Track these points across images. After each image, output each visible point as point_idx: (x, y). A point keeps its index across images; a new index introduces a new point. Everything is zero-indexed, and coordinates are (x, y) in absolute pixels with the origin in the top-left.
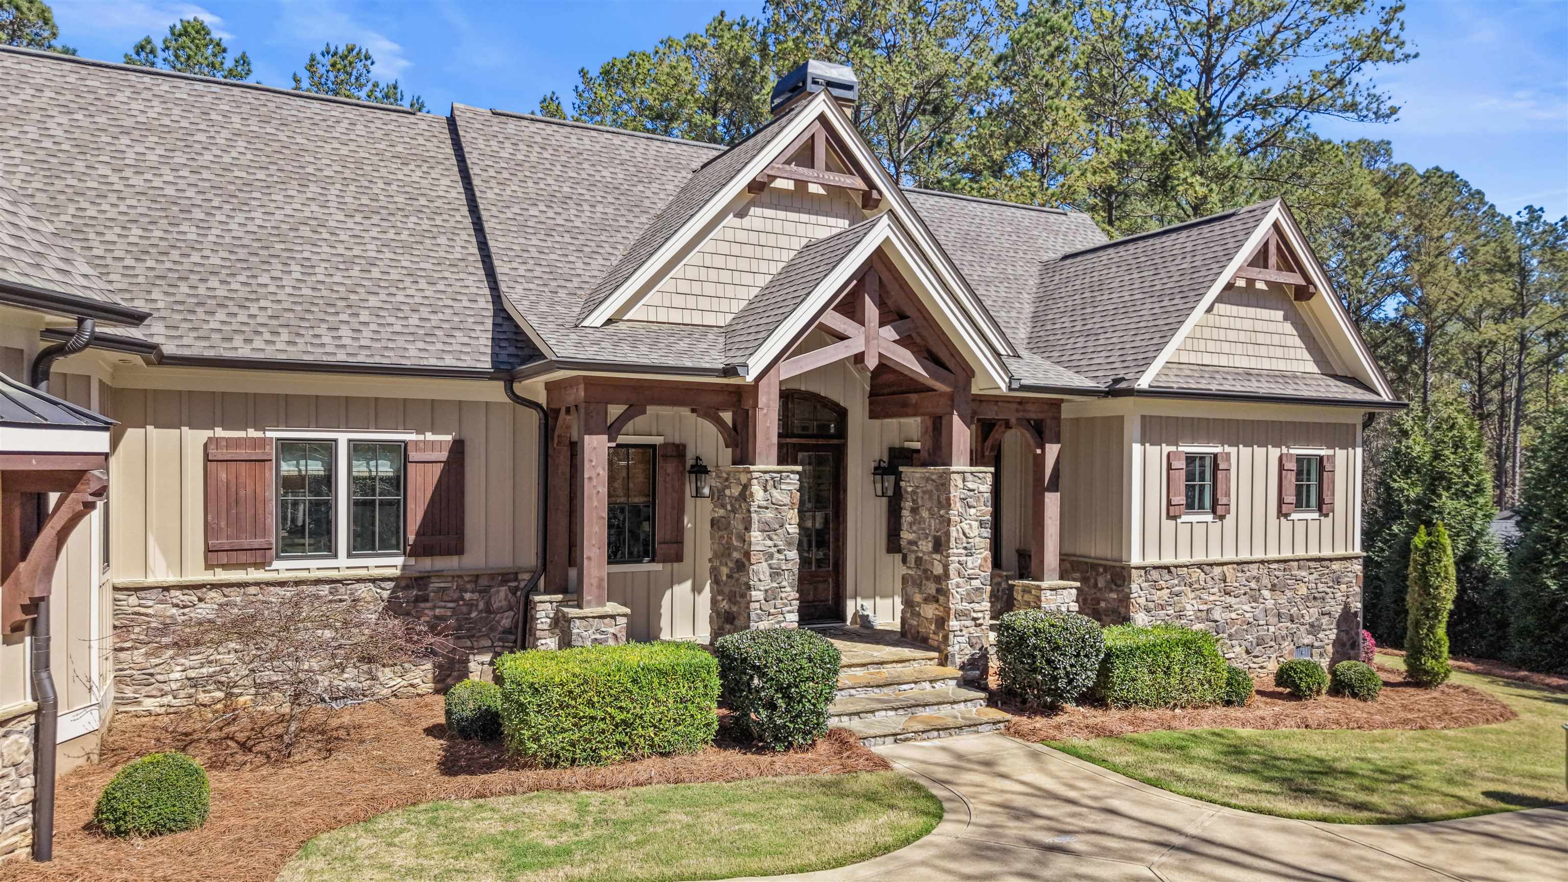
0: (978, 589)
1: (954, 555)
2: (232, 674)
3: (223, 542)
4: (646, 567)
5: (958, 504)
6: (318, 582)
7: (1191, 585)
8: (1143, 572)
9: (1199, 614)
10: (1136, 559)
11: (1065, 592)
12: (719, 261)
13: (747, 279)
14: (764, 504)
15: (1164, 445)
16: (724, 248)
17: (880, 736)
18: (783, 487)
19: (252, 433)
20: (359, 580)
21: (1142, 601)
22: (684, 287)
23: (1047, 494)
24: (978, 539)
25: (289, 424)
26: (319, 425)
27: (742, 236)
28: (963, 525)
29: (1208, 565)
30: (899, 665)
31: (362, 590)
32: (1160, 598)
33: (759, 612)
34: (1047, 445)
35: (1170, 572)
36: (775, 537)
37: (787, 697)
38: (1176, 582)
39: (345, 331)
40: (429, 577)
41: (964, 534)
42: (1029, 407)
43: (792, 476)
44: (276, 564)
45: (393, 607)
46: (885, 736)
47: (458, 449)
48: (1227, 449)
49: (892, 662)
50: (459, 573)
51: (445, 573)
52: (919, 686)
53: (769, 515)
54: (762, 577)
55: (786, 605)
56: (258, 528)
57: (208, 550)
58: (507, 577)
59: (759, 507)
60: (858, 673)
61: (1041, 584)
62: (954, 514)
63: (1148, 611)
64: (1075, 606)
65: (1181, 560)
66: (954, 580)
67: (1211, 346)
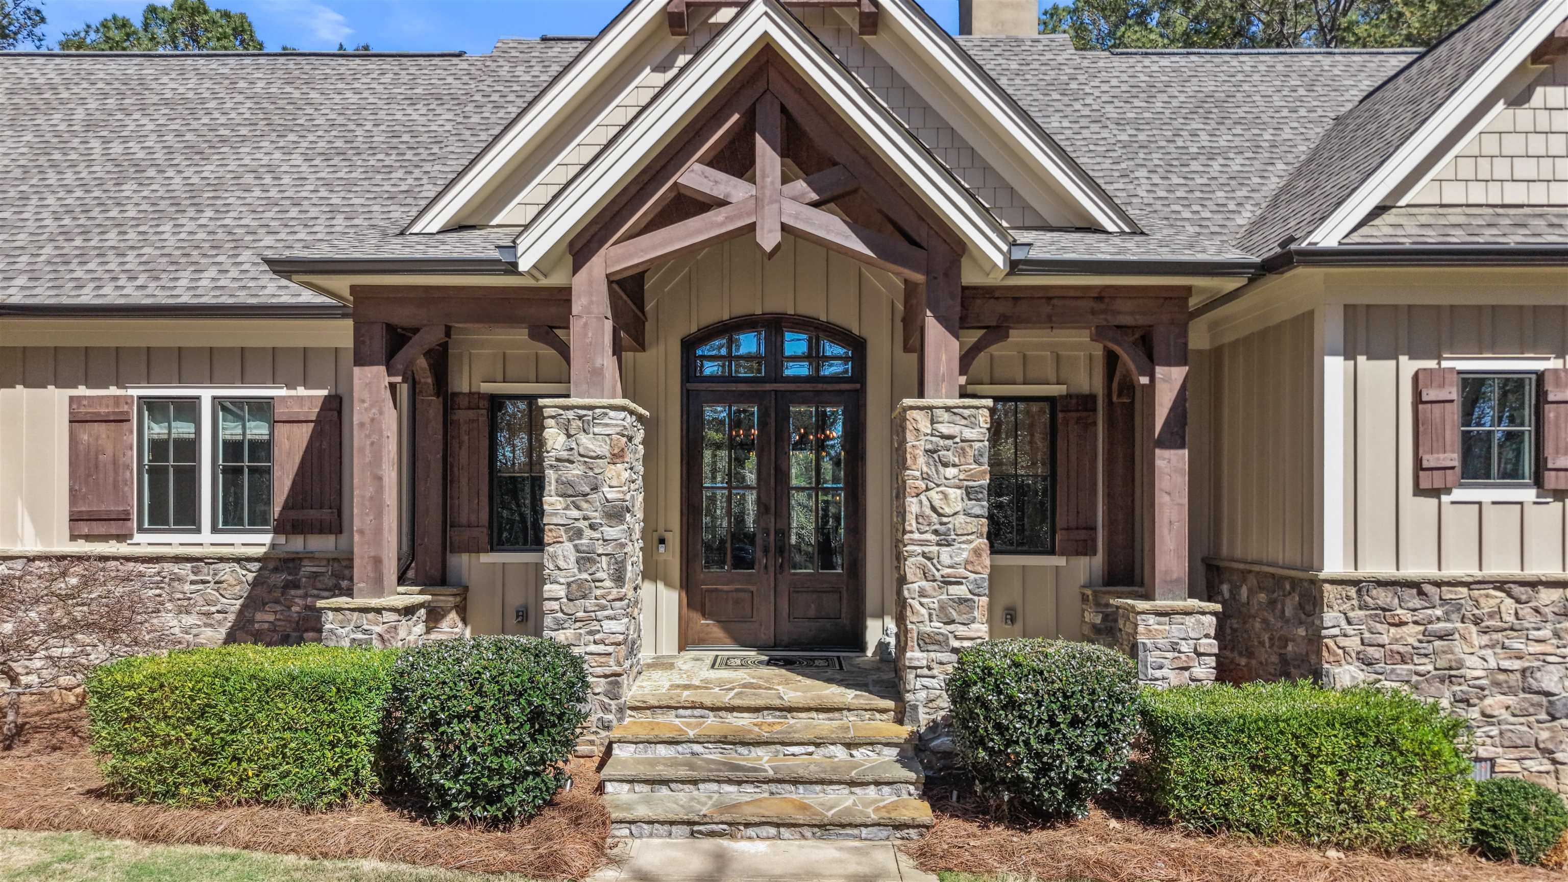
0: (962, 601)
1: (913, 542)
2: (92, 657)
3: (87, 511)
5: (922, 460)
6: (178, 559)
7: (1477, 621)
8: (1353, 592)
9: (1501, 677)
10: (1334, 563)
11: (1190, 621)
14: (564, 454)
15: (1403, 359)
17: (662, 823)
18: (596, 430)
19: (113, 391)
20: (222, 559)
21: (1353, 643)
23: (1158, 452)
24: (961, 518)
26: (181, 381)
28: (933, 494)
29: (1523, 584)
30: (822, 716)
31: (226, 571)
32: (1396, 641)
33: (560, 615)
34: (1158, 369)
35: (1421, 593)
36: (585, 505)
38: (1439, 612)
40: (300, 559)
41: (933, 509)
42: (1120, 305)
43: (612, 414)
44: (138, 538)
45: (259, 593)
46: (672, 823)
47: (332, 405)
49: (809, 709)
50: (335, 556)
51: (317, 555)
52: (822, 751)
53: (575, 471)
54: (562, 564)
55: (603, 608)
56: (122, 497)
57: (75, 519)
59: (558, 460)
60: (743, 721)
61: (1141, 605)
62: (913, 476)
63: (1368, 663)
64: (1211, 645)
65: (1451, 571)
66: (915, 584)
67: (1525, 168)
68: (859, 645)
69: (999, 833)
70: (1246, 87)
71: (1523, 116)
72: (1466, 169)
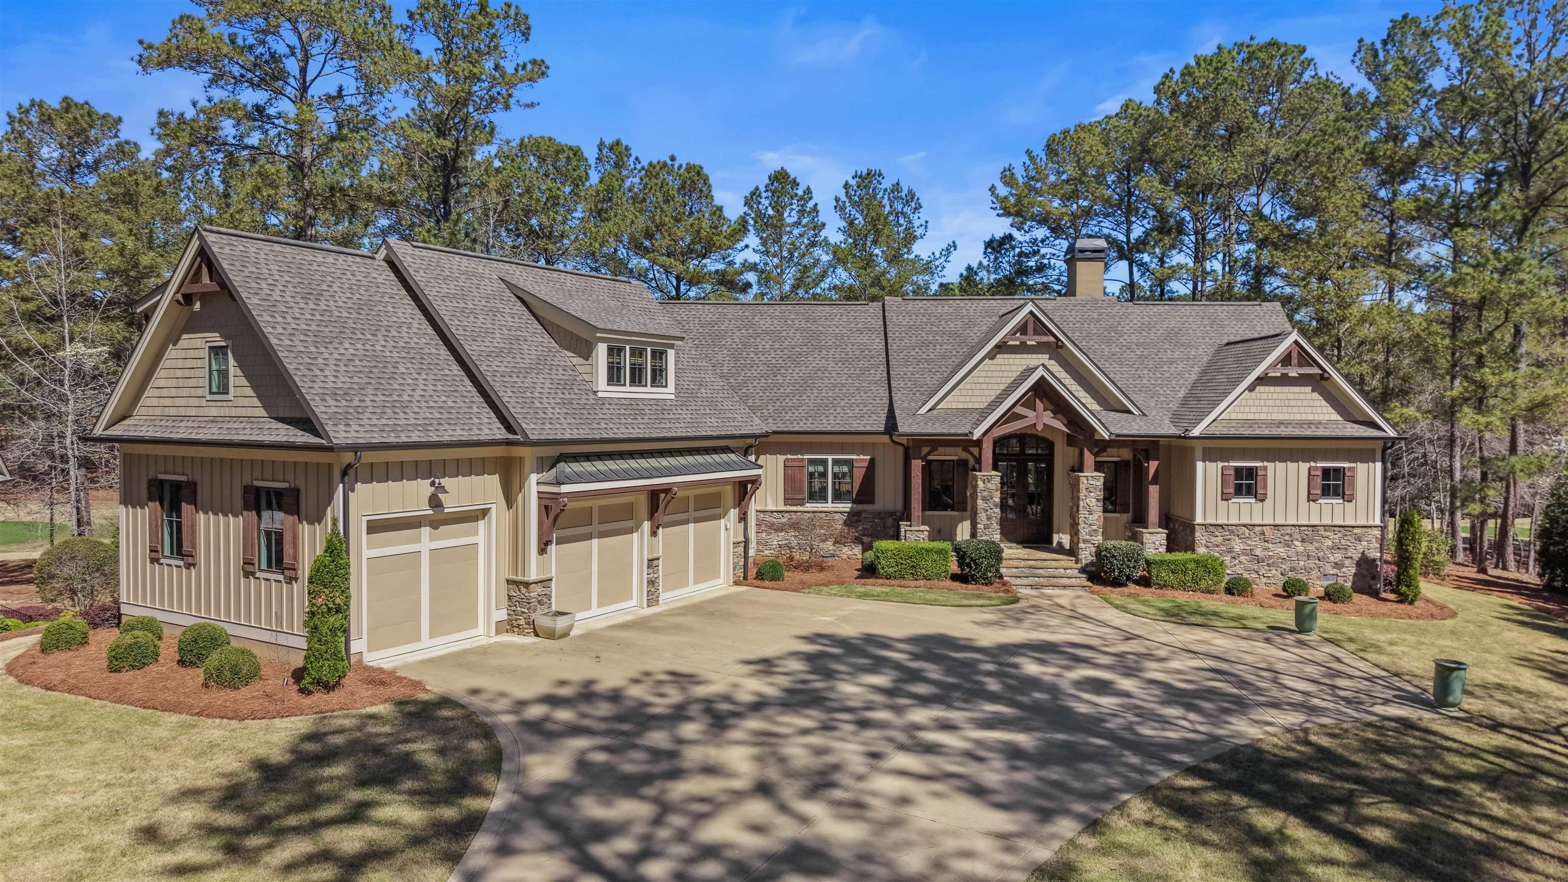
0: (1095, 530)
1: (1081, 514)
3: (790, 496)
4: (949, 513)
5: (1084, 491)
6: (820, 512)
7: (1238, 536)
8: (1204, 527)
9: (1244, 551)
10: (1199, 519)
11: (1159, 535)
12: (981, 380)
13: (995, 386)
14: (982, 488)
15: (1218, 462)
16: (984, 374)
18: (992, 482)
19: (800, 456)
20: (835, 512)
21: (1204, 542)
22: (964, 392)
23: (1150, 486)
24: (1095, 506)
25: (812, 453)
26: (822, 453)
27: (993, 368)
28: (1088, 501)
29: (1251, 525)
30: (1054, 562)
31: (837, 516)
32: (1215, 541)
33: (981, 533)
34: (1150, 462)
35: (1223, 528)
37: (976, 564)
38: (1227, 533)
39: (831, 418)
40: (861, 512)
41: (1087, 504)
43: (997, 477)
44: (807, 505)
45: (845, 523)
47: (872, 462)
48: (1266, 464)
49: (1051, 560)
50: (873, 511)
51: (868, 511)
52: (1056, 570)
53: (986, 494)
55: (994, 531)
56: (801, 491)
57: (785, 499)
58: (892, 514)
59: (981, 490)
60: (1032, 563)
61: (1144, 530)
62: (1082, 495)
63: (1207, 547)
64: (1165, 542)
65: (1232, 522)
66: (1082, 526)
67: (1253, 409)
68: (1051, 542)
69: (1109, 588)
70: (1186, 325)
71: (1253, 394)
72: (1237, 409)
